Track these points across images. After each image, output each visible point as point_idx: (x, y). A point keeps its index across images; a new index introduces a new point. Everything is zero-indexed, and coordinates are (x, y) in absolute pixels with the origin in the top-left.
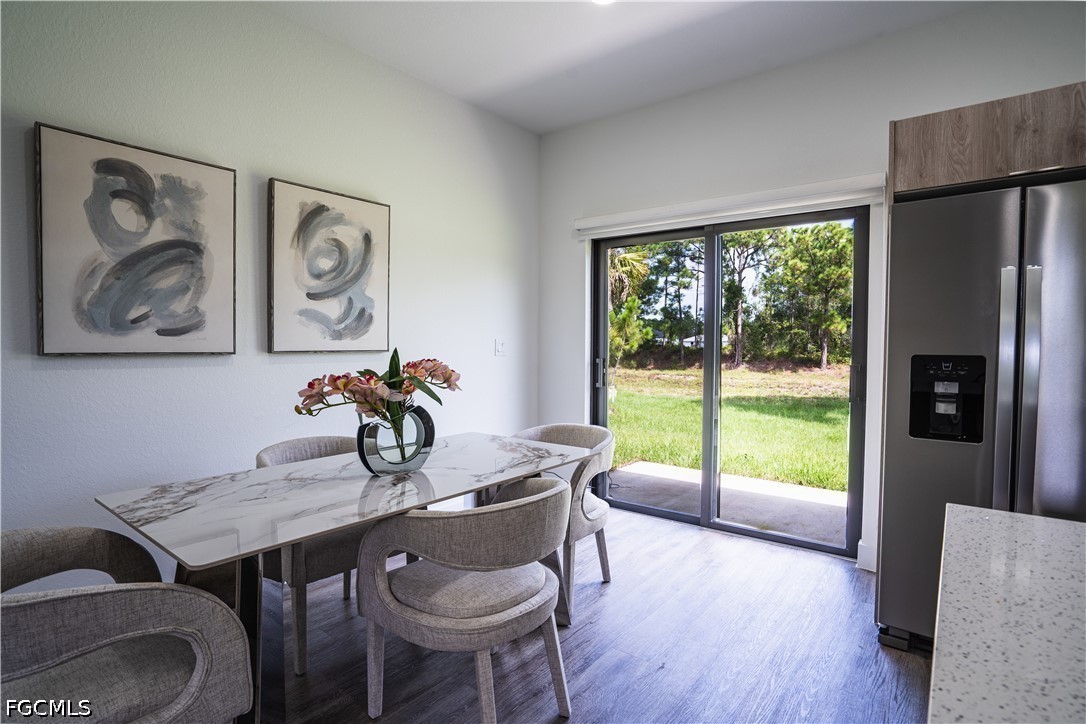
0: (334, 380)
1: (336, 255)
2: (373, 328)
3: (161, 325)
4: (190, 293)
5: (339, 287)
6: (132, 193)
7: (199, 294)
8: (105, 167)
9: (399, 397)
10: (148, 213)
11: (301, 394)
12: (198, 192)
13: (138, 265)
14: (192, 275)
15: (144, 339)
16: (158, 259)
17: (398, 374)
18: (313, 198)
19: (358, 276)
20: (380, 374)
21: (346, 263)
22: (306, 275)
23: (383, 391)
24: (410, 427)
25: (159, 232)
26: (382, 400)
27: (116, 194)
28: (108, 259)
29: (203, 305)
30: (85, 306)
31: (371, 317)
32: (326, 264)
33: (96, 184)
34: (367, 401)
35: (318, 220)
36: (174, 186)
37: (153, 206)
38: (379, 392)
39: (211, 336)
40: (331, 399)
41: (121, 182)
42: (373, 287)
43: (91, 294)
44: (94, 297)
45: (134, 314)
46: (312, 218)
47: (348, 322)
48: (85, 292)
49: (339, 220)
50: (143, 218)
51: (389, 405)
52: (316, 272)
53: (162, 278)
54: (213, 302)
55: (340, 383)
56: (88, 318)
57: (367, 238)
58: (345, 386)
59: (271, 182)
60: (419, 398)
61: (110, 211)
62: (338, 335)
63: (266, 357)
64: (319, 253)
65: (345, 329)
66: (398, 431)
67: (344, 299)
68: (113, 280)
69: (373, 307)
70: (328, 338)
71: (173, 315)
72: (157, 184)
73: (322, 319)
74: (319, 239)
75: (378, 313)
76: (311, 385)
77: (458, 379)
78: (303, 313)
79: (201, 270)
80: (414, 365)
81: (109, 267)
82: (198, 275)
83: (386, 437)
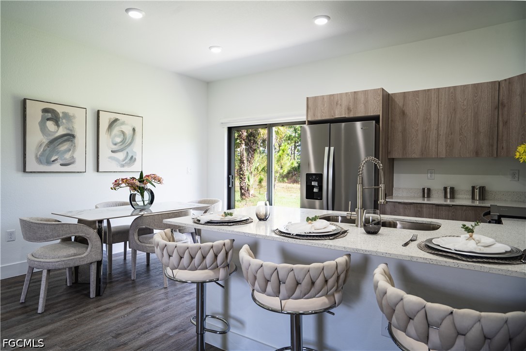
0: (123, 180)
1: (122, 136)
2: (136, 163)
3: (62, 162)
4: (71, 152)
5: (123, 148)
6: (53, 119)
7: (74, 152)
8: (45, 111)
9: (143, 186)
10: (58, 125)
11: (113, 183)
12: (74, 117)
13: (55, 142)
14: (72, 145)
15: (56, 167)
16: (60, 140)
17: (142, 178)
18: (114, 116)
19: (130, 144)
20: (137, 179)
21: (126, 139)
22: (111, 144)
23: (138, 183)
24: (147, 195)
25: (61, 131)
26: (137, 186)
27: (48, 119)
28: (46, 141)
29: (75, 156)
30: (38, 156)
31: (135, 159)
32: (118, 140)
33: (42, 117)
34: (133, 187)
35: (115, 124)
36: (66, 115)
37: (59, 123)
38: (136, 183)
39: (77, 166)
40: (122, 186)
41: (49, 115)
42: (136, 148)
43: (40, 152)
44: (41, 153)
45: (53, 159)
46: (113, 123)
47: (126, 161)
48: (39, 152)
49: (123, 123)
50: (56, 127)
51: (139, 188)
52: (115, 143)
53: (62, 146)
54: (79, 154)
55: (124, 180)
56: (39, 160)
57: (134, 130)
58: (126, 181)
59: (98, 111)
60: (149, 186)
61: (46, 125)
62: (123, 166)
63: (96, 173)
64: (116, 136)
65: (125, 163)
66: (143, 196)
67: (125, 153)
68: (47, 147)
69: (136, 155)
70: (119, 167)
71: (65, 159)
72: (61, 115)
73: (117, 160)
74: (116, 130)
75: (138, 158)
76: (116, 181)
77: (163, 180)
78: (110, 158)
79: (75, 143)
80: (148, 176)
81: (46, 143)
82: (74, 145)
83: (138, 197)
